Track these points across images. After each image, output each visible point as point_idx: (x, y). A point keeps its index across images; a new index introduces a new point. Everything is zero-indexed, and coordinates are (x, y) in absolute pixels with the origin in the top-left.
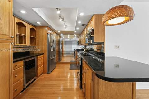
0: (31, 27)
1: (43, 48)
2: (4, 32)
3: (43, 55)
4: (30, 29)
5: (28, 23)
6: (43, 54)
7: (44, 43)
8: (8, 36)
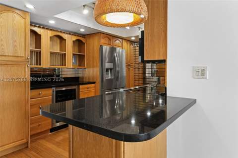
0: (74, 38)
1: (95, 73)
2: (19, 53)
3: (93, 85)
4: (73, 41)
5: (70, 34)
6: (94, 83)
7: (95, 64)
8: (23, 58)
